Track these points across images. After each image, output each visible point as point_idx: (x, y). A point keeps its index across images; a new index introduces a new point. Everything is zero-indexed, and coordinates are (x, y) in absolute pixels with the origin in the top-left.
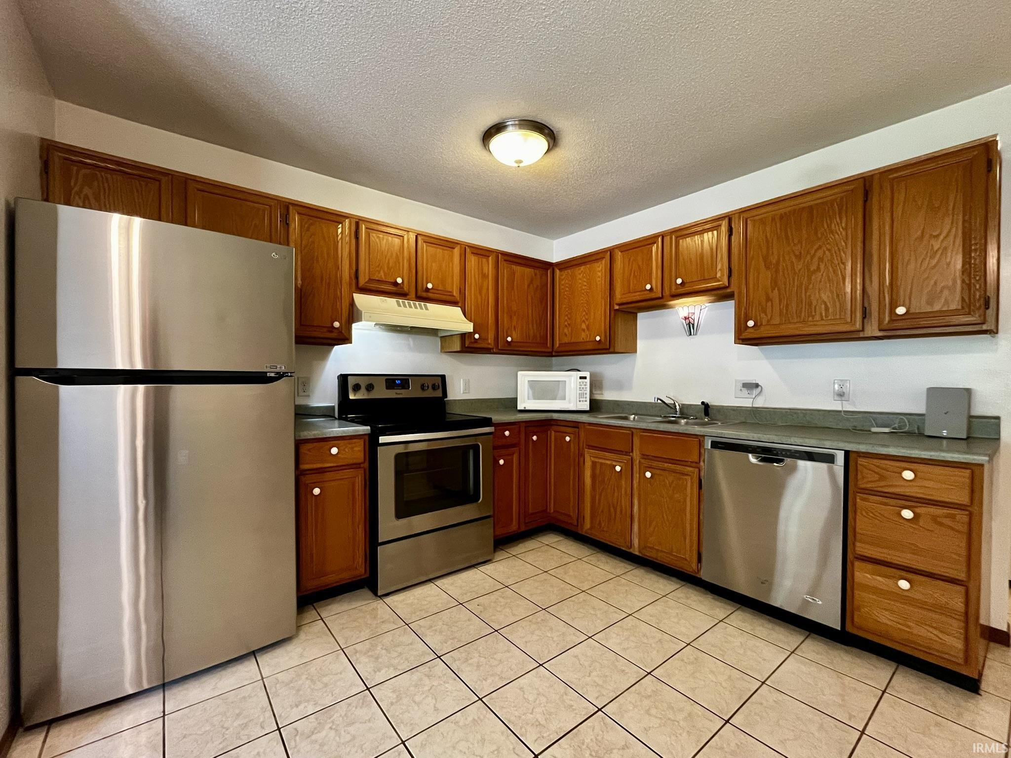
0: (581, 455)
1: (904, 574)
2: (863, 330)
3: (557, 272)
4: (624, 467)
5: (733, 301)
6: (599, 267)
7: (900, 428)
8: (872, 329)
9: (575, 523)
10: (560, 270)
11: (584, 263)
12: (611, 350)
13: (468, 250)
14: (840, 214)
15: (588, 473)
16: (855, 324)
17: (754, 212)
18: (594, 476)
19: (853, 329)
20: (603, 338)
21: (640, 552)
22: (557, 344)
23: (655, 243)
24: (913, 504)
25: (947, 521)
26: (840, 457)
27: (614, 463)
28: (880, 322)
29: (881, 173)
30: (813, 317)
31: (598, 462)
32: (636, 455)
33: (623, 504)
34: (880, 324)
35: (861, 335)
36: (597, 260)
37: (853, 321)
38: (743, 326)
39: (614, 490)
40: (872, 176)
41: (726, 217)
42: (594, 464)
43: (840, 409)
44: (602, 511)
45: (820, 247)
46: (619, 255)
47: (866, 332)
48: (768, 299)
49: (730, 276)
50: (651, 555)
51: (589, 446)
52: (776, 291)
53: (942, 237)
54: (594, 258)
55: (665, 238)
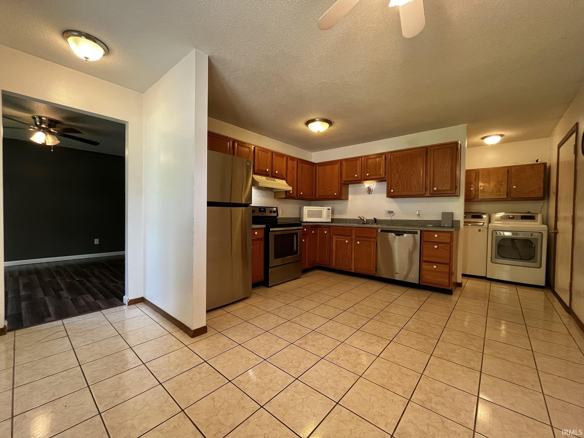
0: (331, 238)
1: (434, 264)
2: (425, 194)
3: (318, 167)
4: (349, 241)
5: (386, 182)
6: (336, 166)
7: (435, 224)
8: (428, 194)
9: (328, 264)
10: (319, 166)
11: (330, 164)
12: (340, 199)
13: (288, 158)
14: (419, 158)
15: (334, 245)
16: (423, 192)
17: (394, 153)
18: (336, 246)
19: (423, 194)
20: (337, 194)
21: (354, 271)
22: (317, 196)
23: (359, 160)
24: (437, 244)
25: (445, 248)
26: (419, 232)
27: (345, 240)
28: (430, 191)
29: (431, 147)
30: (411, 189)
31: (338, 240)
32: (353, 236)
33: (348, 255)
34: (430, 193)
35: (425, 196)
36: (335, 164)
37: (422, 192)
38: (389, 192)
39: (345, 250)
40: (428, 147)
41: (384, 154)
42: (337, 241)
43: (418, 219)
44: (340, 258)
45: (413, 167)
46: (344, 163)
47: (426, 195)
48: (398, 183)
49: (385, 174)
50: (359, 271)
51: (334, 234)
52: (400, 180)
53: (446, 168)
54: (334, 163)
55: (362, 158)
